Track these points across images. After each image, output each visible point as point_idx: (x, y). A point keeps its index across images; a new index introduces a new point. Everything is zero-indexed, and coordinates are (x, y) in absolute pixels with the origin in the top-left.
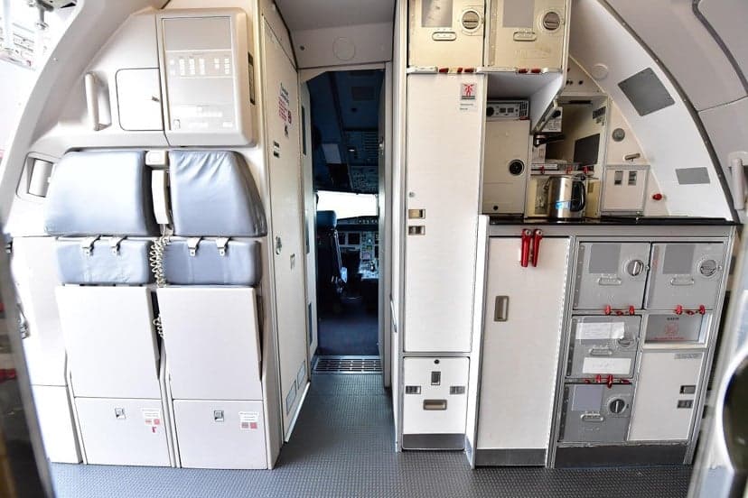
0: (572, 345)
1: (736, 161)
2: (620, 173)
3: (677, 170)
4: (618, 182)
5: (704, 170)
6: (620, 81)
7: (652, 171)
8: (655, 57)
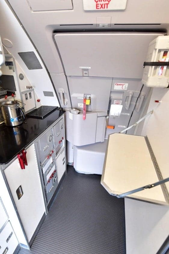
0: (43, 175)
1: (61, 92)
2: (26, 94)
3: (44, 92)
4: (27, 99)
5: (52, 93)
6: (19, 52)
7: (35, 90)
8: (36, 48)
